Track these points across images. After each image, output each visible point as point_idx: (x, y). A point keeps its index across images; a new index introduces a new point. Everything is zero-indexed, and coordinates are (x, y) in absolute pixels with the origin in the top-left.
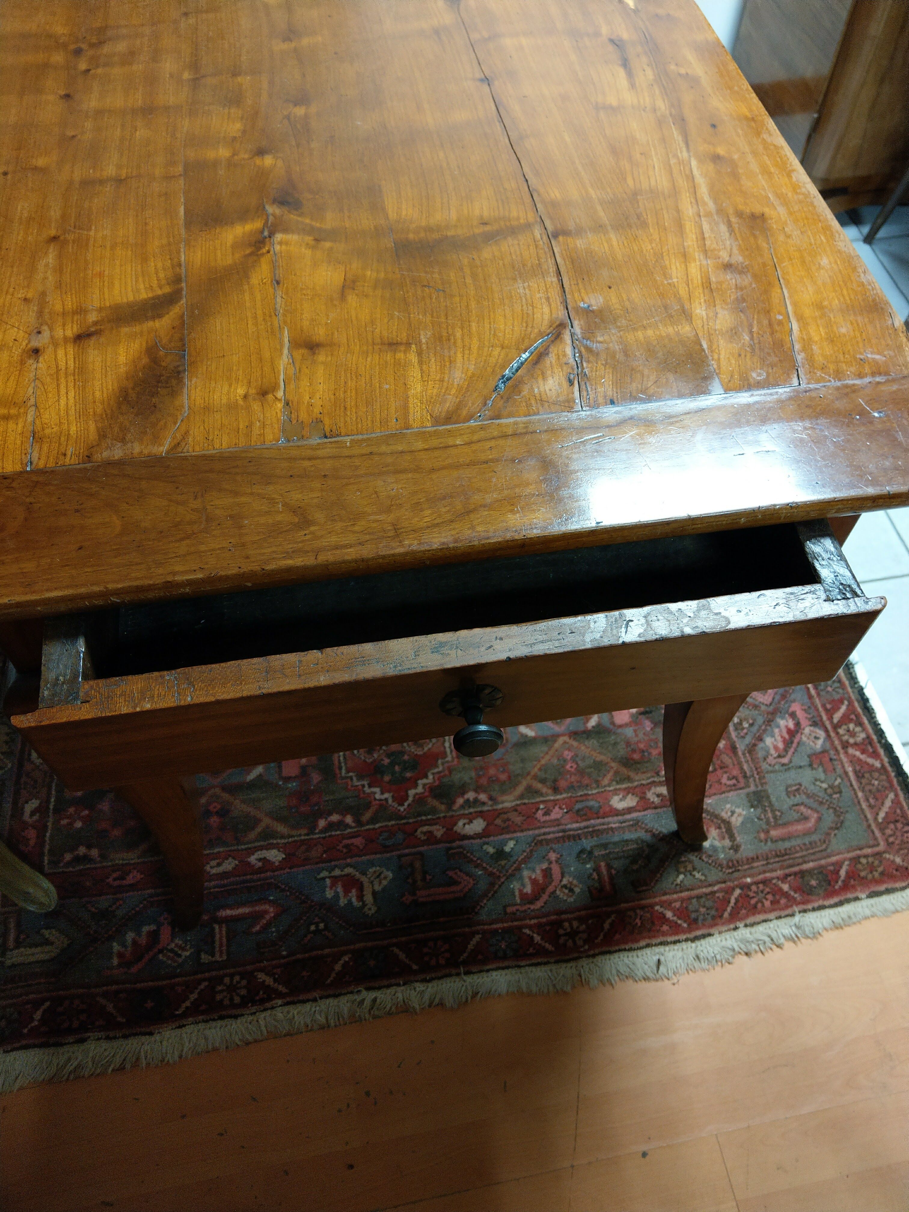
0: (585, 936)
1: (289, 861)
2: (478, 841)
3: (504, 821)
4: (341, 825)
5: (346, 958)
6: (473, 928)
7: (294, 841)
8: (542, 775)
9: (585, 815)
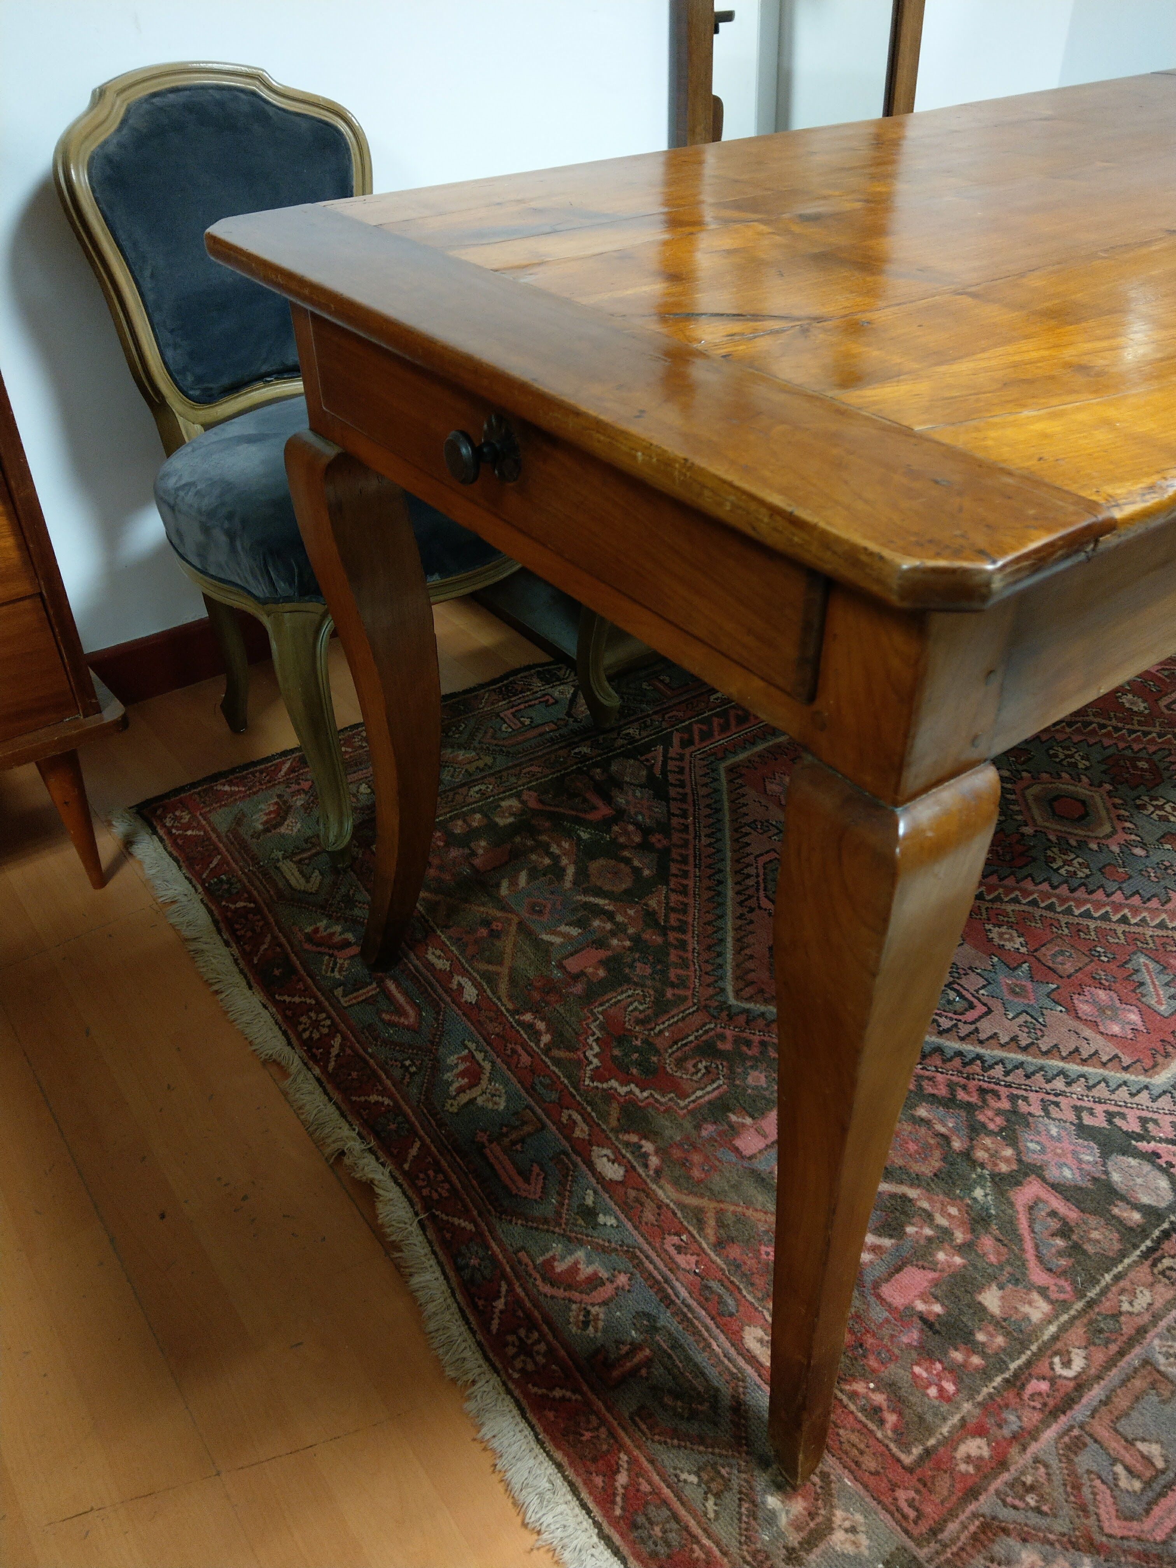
0: (530, 1367)
1: (469, 1010)
2: (593, 1181)
3: (637, 1200)
4: (536, 1035)
5: (387, 1101)
6: (479, 1219)
7: (494, 1003)
8: (730, 1219)
9: (707, 1299)
